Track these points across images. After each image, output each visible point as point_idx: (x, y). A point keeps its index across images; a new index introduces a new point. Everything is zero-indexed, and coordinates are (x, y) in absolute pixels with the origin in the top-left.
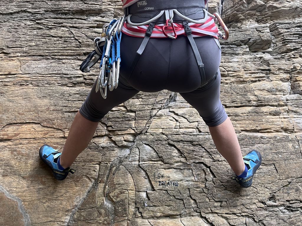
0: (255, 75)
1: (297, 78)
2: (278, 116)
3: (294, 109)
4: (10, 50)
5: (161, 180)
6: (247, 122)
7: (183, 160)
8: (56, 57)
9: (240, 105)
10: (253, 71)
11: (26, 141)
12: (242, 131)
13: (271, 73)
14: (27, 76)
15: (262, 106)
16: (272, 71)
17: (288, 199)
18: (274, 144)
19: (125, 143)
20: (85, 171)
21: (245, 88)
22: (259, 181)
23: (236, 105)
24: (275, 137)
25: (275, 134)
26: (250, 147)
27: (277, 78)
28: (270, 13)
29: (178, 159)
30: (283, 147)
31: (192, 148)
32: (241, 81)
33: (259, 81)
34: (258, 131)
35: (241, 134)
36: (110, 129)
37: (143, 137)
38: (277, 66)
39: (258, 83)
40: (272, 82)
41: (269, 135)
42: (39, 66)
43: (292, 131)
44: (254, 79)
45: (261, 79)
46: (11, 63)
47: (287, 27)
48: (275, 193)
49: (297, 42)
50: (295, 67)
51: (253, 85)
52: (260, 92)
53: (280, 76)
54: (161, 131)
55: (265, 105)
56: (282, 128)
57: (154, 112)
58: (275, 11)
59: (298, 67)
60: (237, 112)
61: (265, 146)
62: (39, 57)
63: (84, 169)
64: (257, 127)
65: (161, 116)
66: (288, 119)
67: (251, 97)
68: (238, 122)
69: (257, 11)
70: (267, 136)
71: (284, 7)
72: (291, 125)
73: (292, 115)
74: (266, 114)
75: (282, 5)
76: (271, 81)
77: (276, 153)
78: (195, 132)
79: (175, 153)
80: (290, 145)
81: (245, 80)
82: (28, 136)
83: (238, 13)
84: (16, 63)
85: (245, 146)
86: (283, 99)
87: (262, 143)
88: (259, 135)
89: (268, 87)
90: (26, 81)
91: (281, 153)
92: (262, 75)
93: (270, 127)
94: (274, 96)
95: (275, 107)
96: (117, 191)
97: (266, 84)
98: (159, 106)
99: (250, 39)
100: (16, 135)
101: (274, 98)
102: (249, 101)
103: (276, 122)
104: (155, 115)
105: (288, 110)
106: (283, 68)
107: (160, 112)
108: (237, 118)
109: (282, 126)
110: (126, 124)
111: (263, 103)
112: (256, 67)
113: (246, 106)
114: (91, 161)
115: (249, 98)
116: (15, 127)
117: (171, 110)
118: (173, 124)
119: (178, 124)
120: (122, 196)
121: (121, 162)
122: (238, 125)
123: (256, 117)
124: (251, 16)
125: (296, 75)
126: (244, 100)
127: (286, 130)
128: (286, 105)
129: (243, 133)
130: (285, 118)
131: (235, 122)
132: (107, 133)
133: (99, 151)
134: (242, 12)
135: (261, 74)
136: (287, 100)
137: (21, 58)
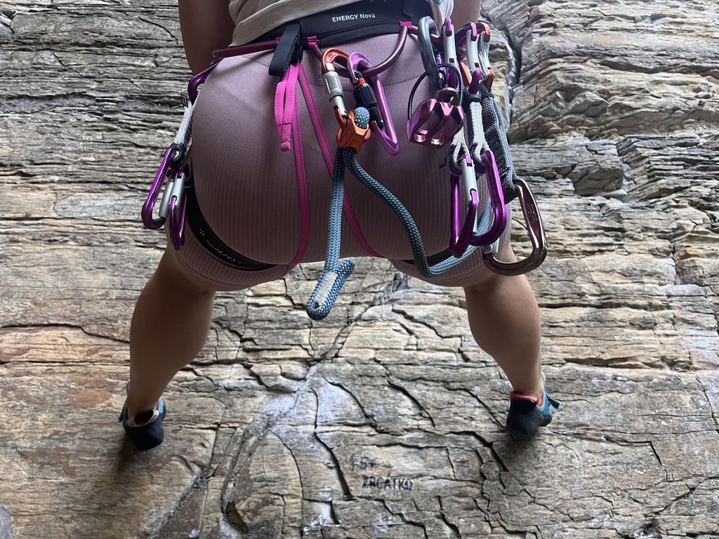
0: (592, 239)
1: (688, 249)
2: (651, 331)
3: (689, 316)
4: (37, 169)
5: (368, 472)
6: (579, 341)
7: (425, 424)
8: (139, 187)
9: (559, 301)
10: (586, 231)
11: (42, 368)
12: (568, 361)
13: (628, 236)
14: (69, 222)
15: (612, 306)
16: (629, 232)
17: (691, 529)
18: (646, 396)
19: (283, 381)
20: (178, 445)
21: (570, 267)
22: (616, 484)
23: (550, 302)
24: (649, 379)
25: (647, 371)
26: (589, 399)
27: (642, 247)
28: (615, 119)
29: (412, 423)
30: (670, 402)
31: (447, 397)
32: (558, 251)
33: (601, 252)
34: (605, 364)
35: (564, 367)
36: (249, 345)
37: (328, 366)
38: (638, 221)
39: (597, 257)
40: (631, 255)
41: (634, 373)
42: (99, 203)
43: (688, 367)
44: (588, 249)
45: (604, 248)
46: (35, 195)
47: (656, 146)
48: (657, 513)
49: (681, 175)
50: (680, 227)
51: (586, 260)
52: (604, 276)
53: (649, 245)
54: (372, 354)
55: (618, 305)
56: (663, 359)
57: (357, 311)
58: (626, 114)
59: (688, 225)
60: (552, 318)
61: (624, 399)
62: (100, 186)
63: (176, 439)
64: (603, 353)
65: (372, 319)
66: (675, 338)
67: (584, 286)
68: (555, 341)
69: (588, 116)
70: (627, 375)
71: (646, 106)
72: (683, 351)
73: (684, 329)
74: (621, 324)
75: (643, 103)
76: (629, 253)
77: (654, 417)
78: (456, 359)
79: (406, 407)
80: (686, 398)
81: (568, 249)
82: (50, 356)
83: (547, 119)
84: (45, 195)
85: (576, 397)
86: (658, 293)
87: (618, 392)
88: (609, 372)
89: (623, 265)
90: (64, 234)
91: (664, 416)
92: (605, 240)
93: (633, 354)
94: (637, 286)
95: (643, 311)
96: (255, 498)
97: (616, 260)
98: (369, 297)
99: (573, 166)
100: (22, 351)
101: (639, 290)
102: (582, 295)
103: (647, 343)
104: (359, 318)
105: (675, 317)
106: (654, 227)
107: (371, 312)
108: (552, 331)
109: (663, 353)
110: (288, 336)
111: (613, 301)
112: (592, 222)
113: (574, 305)
114: (196, 420)
115: (580, 288)
116: (19, 334)
117: (397, 307)
118: (402, 339)
119: (413, 340)
120: (268, 512)
121: (269, 425)
122: (555, 347)
123: (598, 331)
124: (575, 125)
125: (685, 244)
126: (569, 290)
127: (673, 364)
128: (669, 307)
129: (570, 365)
130: (667, 335)
131: (548, 339)
132: (241, 355)
133: (218, 398)
134: (555, 116)
135: (605, 238)
136: (669, 296)
137: (60, 187)
